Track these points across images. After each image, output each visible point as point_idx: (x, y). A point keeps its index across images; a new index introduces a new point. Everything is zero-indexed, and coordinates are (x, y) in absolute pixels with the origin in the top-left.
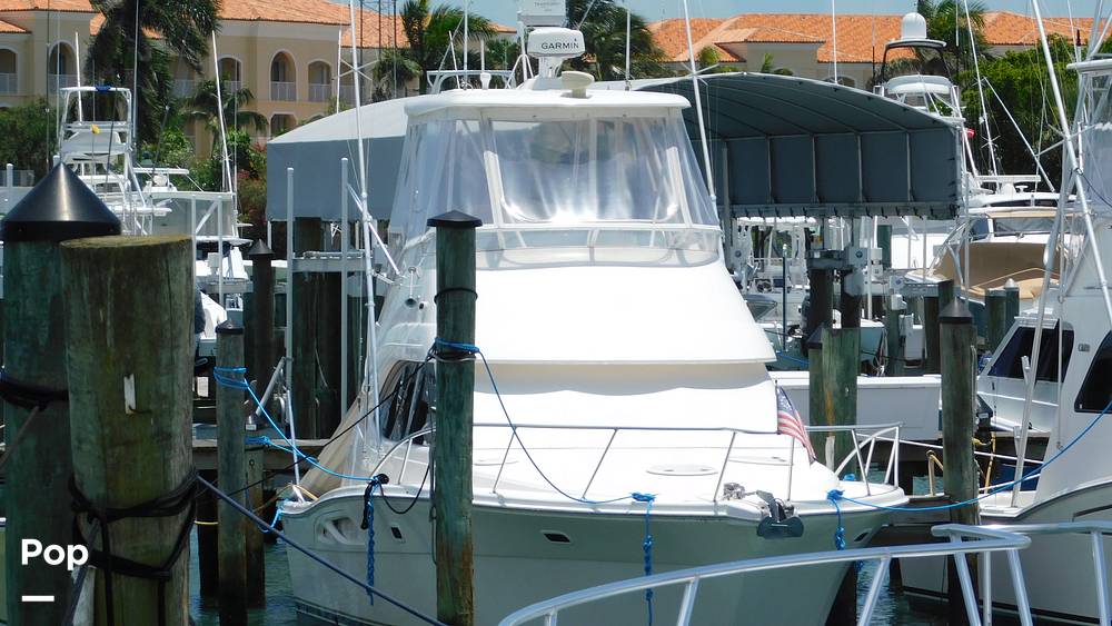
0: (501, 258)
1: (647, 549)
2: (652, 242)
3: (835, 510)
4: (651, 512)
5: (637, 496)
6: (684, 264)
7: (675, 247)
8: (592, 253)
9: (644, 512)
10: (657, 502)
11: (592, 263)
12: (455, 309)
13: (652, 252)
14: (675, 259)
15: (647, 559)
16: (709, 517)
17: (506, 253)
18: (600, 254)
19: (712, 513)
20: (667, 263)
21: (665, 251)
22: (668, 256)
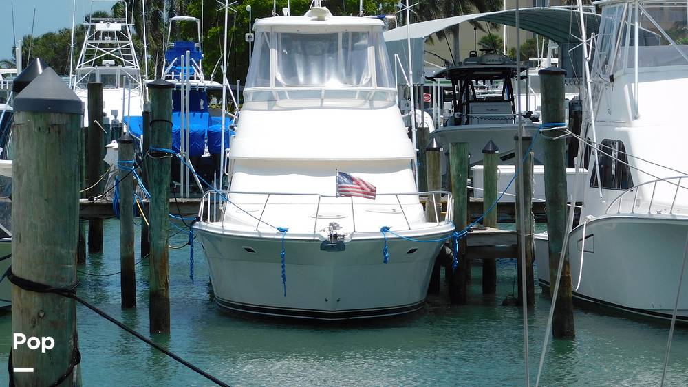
0: (275, 104)
1: (283, 256)
2: (357, 97)
3: (383, 237)
4: (285, 237)
5: (280, 229)
6: (372, 108)
7: (369, 99)
8: (322, 102)
9: (281, 237)
10: (289, 232)
11: (321, 107)
12: (159, 130)
13: (356, 102)
14: (367, 105)
15: (283, 261)
16: (311, 240)
17: (278, 103)
18: (327, 103)
19: (312, 238)
20: (364, 107)
21: (363, 101)
22: (365, 103)
